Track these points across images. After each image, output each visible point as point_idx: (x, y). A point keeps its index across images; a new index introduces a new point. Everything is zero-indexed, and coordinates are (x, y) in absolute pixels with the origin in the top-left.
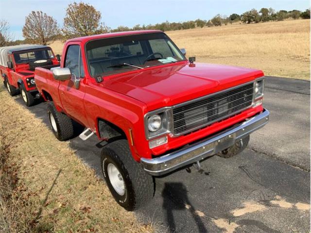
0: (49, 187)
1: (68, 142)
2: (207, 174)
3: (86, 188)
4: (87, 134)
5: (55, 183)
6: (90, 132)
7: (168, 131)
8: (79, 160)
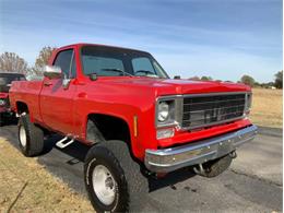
0: (13, 200)
1: (36, 158)
2: (194, 191)
3: (59, 201)
4: (64, 143)
5: (19, 196)
6: (69, 140)
7: (176, 123)
8: (49, 175)
